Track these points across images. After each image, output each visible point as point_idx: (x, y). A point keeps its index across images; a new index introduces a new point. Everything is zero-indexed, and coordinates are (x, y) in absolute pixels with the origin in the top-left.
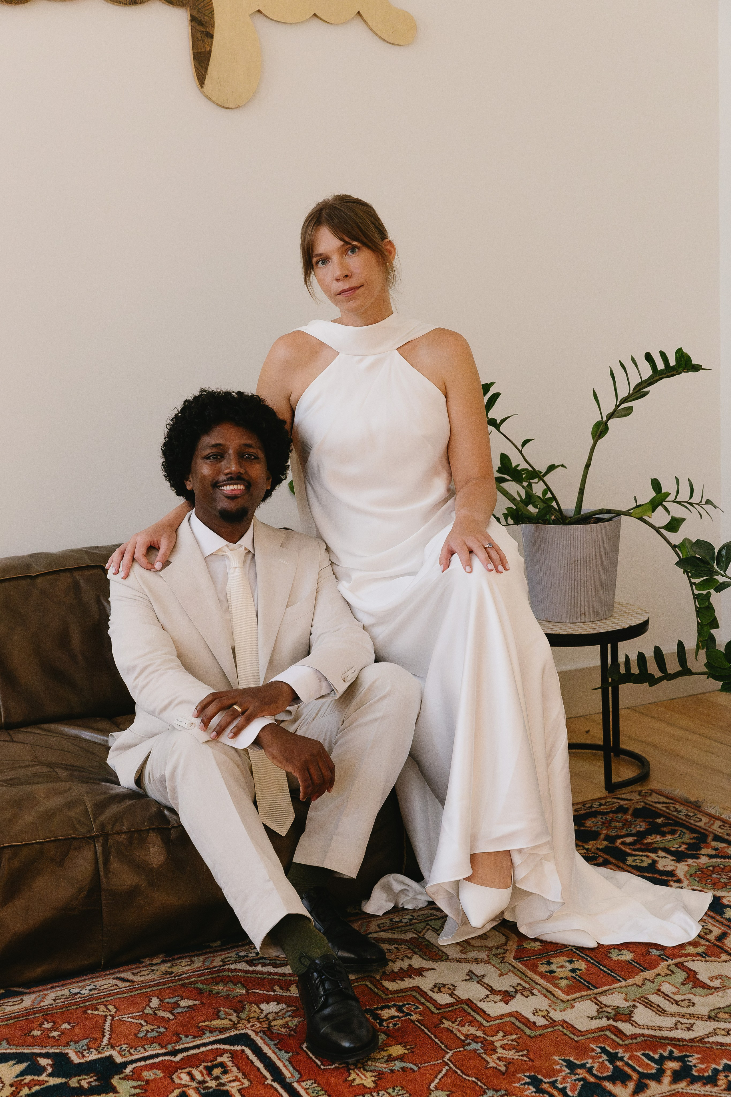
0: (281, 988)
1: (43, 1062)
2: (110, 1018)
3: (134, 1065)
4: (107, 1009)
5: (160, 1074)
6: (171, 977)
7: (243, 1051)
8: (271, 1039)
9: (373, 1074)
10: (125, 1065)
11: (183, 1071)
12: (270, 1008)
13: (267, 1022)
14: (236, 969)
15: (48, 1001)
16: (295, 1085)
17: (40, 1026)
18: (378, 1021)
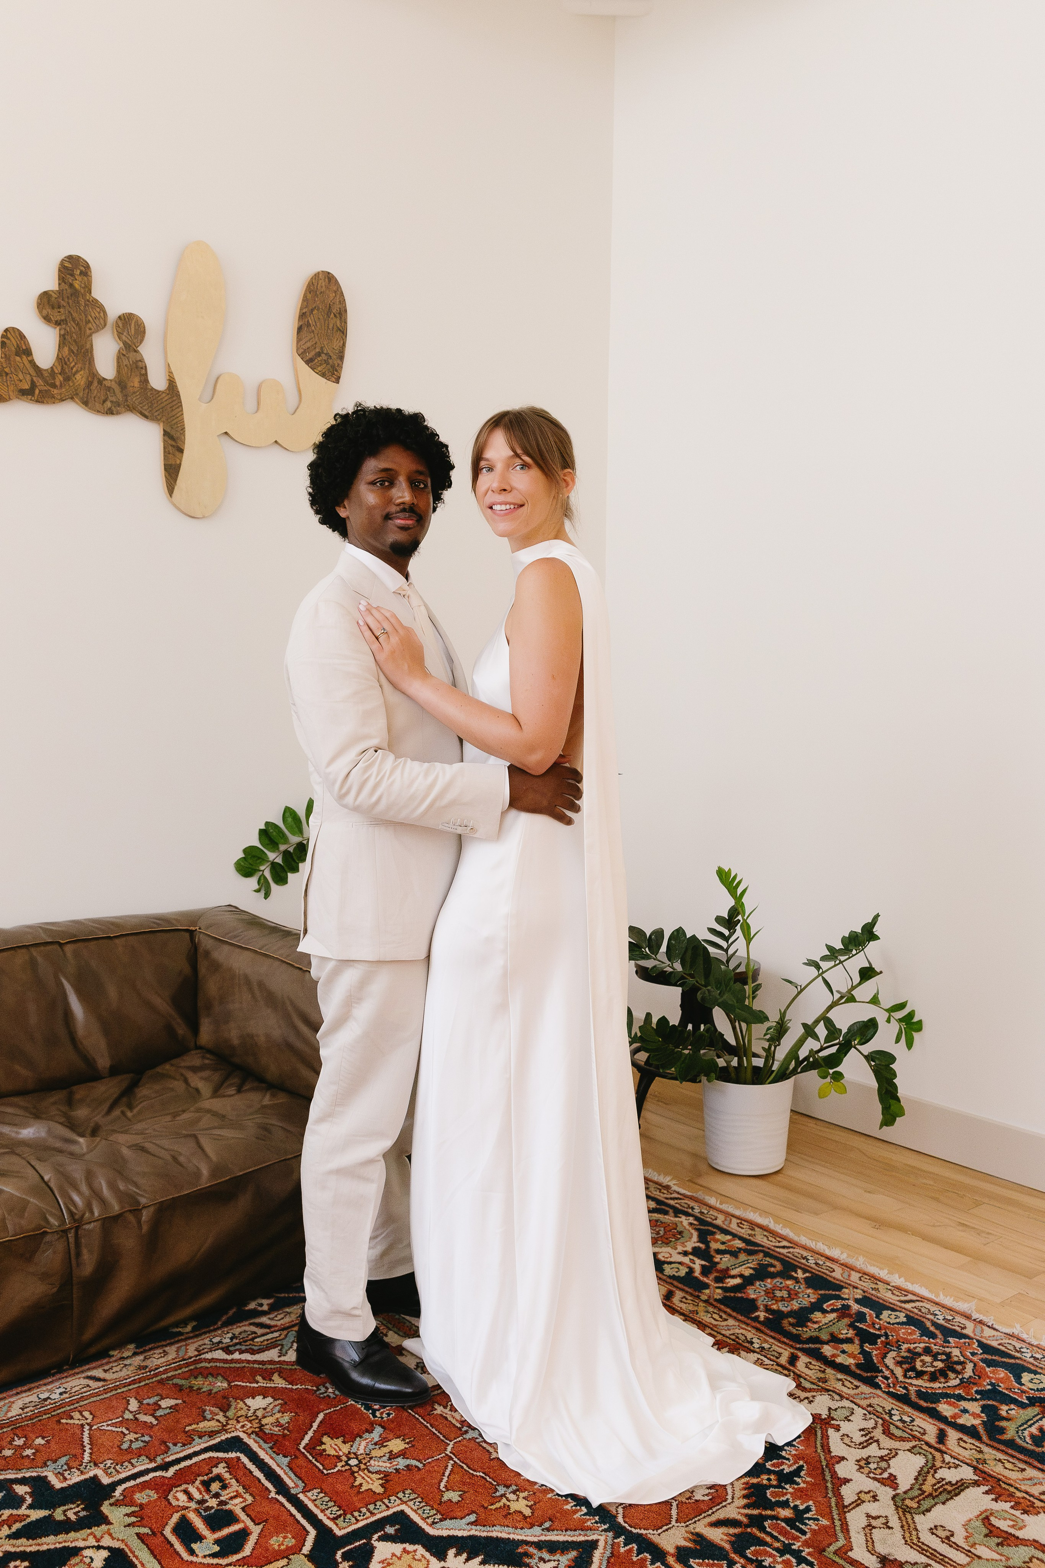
0: (264, 1379)
1: (21, 1490)
2: (87, 1427)
3: (124, 1486)
4: (83, 1416)
5: (154, 1495)
6: (146, 1373)
7: (238, 1458)
8: (265, 1442)
9: (380, 1477)
10: (113, 1486)
11: (179, 1489)
12: (257, 1403)
13: (257, 1421)
14: (213, 1359)
15: (15, 1411)
16: (301, 1496)
17: (10, 1443)
18: (370, 1411)
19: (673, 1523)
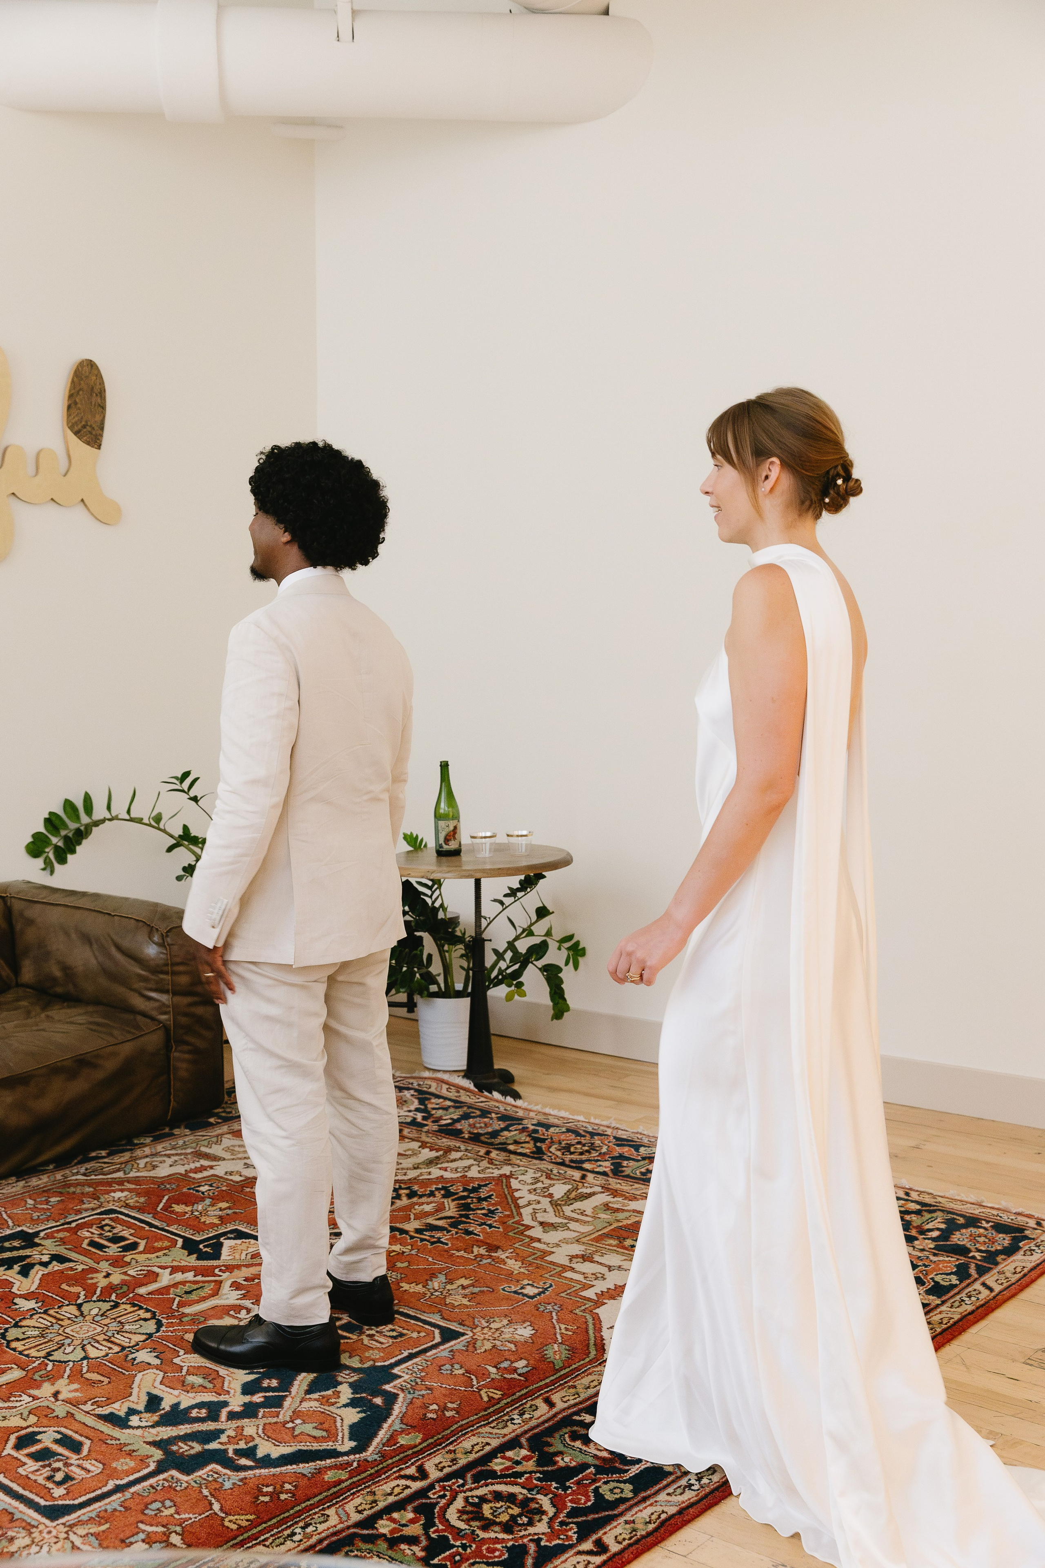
0: (118, 1185)
3: (45, 1232)
5: (67, 1234)
6: (31, 1188)
7: (117, 1217)
8: (133, 1209)
9: (216, 1217)
10: (37, 1233)
11: (83, 1231)
12: (119, 1195)
13: (123, 1202)
16: (166, 1227)
18: (200, 1193)
19: (412, 1220)
